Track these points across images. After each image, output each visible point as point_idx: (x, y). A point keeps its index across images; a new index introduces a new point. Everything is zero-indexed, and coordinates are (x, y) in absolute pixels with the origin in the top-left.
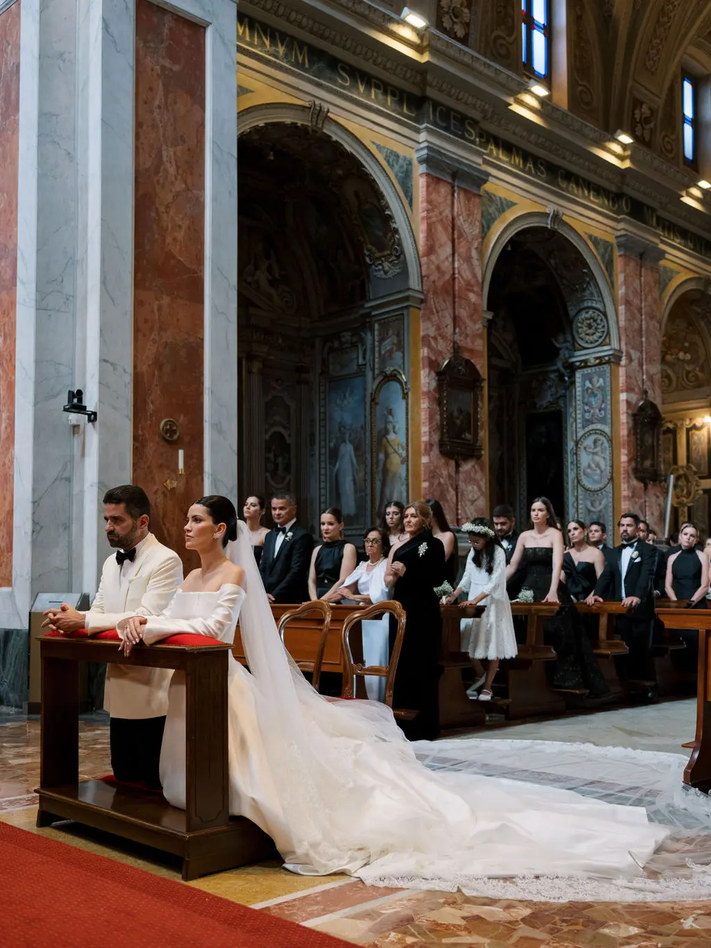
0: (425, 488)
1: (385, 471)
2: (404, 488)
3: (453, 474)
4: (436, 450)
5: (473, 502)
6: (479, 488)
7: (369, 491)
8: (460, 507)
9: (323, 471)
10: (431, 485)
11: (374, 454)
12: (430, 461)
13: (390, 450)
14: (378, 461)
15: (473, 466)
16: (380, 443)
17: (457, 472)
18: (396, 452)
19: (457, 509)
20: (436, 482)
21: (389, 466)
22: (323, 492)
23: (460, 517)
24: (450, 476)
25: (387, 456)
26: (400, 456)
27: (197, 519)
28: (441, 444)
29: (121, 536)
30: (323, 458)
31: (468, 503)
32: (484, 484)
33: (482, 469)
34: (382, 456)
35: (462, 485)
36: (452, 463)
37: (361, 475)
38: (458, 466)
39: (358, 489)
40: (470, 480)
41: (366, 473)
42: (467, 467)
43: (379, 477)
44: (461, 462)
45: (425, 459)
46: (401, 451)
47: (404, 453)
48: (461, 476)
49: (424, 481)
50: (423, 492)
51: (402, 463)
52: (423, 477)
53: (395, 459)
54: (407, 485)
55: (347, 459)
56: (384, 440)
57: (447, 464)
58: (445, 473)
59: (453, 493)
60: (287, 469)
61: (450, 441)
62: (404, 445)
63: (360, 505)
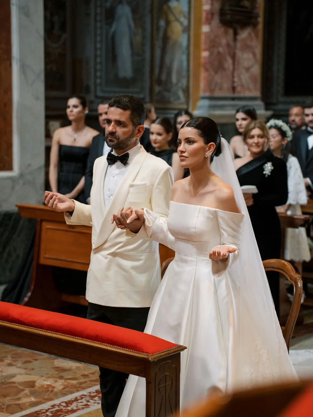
0: (205, 58)
1: (166, 39)
2: (184, 57)
3: (232, 43)
4: (216, 20)
5: (248, 69)
6: (254, 55)
7: (148, 56)
8: (236, 75)
9: (98, 32)
10: (211, 54)
11: (155, 21)
12: (212, 31)
13: (171, 17)
14: (158, 29)
15: (250, 34)
16: (160, 9)
17: (235, 40)
18: (177, 20)
19: (233, 77)
20: (216, 51)
21: (170, 33)
22: (98, 53)
23: (235, 85)
24: (228, 45)
25: (168, 23)
26: (181, 23)
27: (189, 141)
28: (222, 13)
29: (121, 139)
30: (98, 18)
31: (244, 71)
32: (258, 50)
33: (257, 36)
34: (162, 23)
35: (239, 53)
36: (231, 32)
37: (138, 39)
38: (236, 34)
39: (137, 53)
40: (247, 47)
41: (144, 37)
42: (244, 34)
43: (158, 44)
44: (239, 31)
45: (205, 29)
46: (182, 19)
47: (185, 23)
48: (239, 45)
49: (205, 50)
50: (202, 61)
51: (184, 31)
52: (203, 46)
53: (177, 28)
54: (188, 55)
55: (124, 21)
56: (165, 7)
57: (226, 33)
58: (224, 41)
59: (230, 61)
60: (63, 27)
61: (230, 10)
62: (186, 14)
63: (138, 69)
